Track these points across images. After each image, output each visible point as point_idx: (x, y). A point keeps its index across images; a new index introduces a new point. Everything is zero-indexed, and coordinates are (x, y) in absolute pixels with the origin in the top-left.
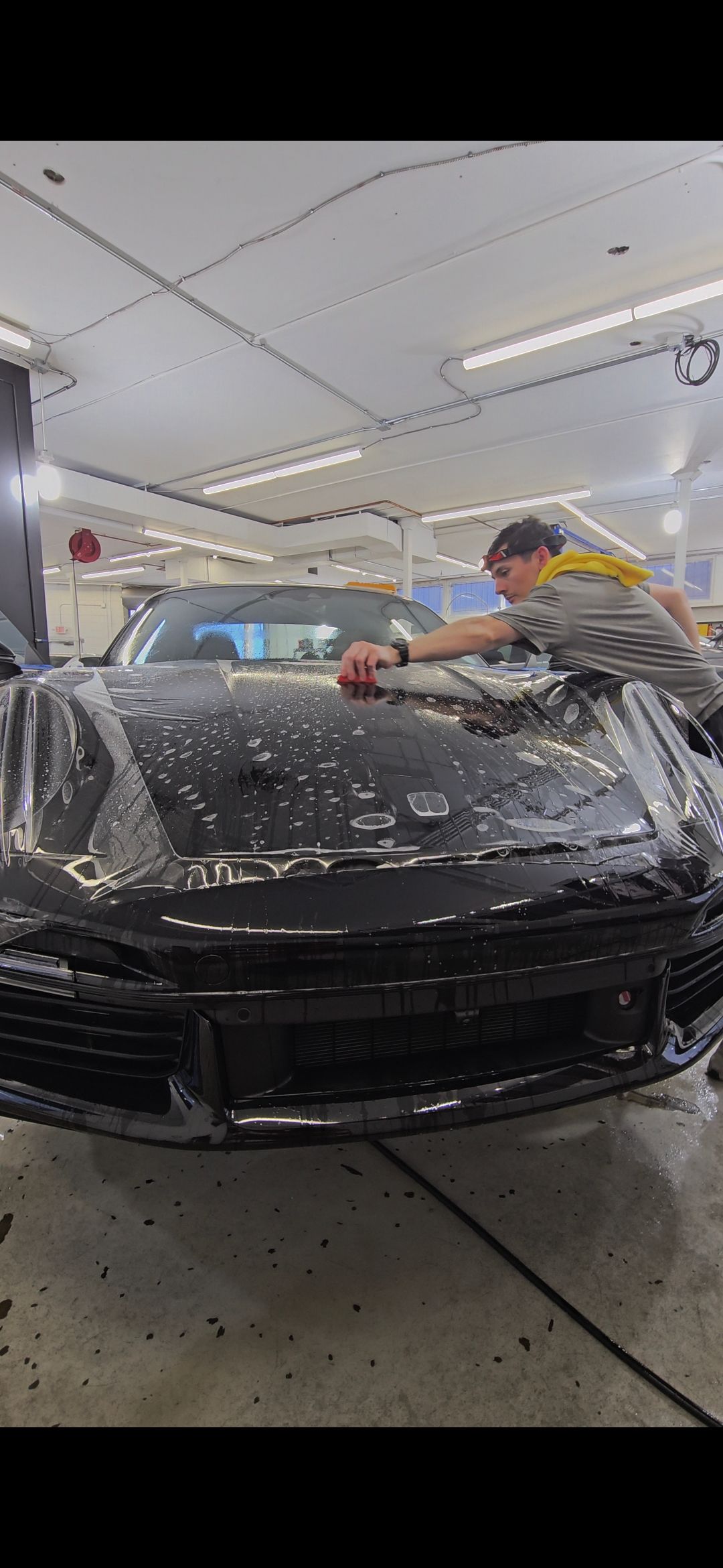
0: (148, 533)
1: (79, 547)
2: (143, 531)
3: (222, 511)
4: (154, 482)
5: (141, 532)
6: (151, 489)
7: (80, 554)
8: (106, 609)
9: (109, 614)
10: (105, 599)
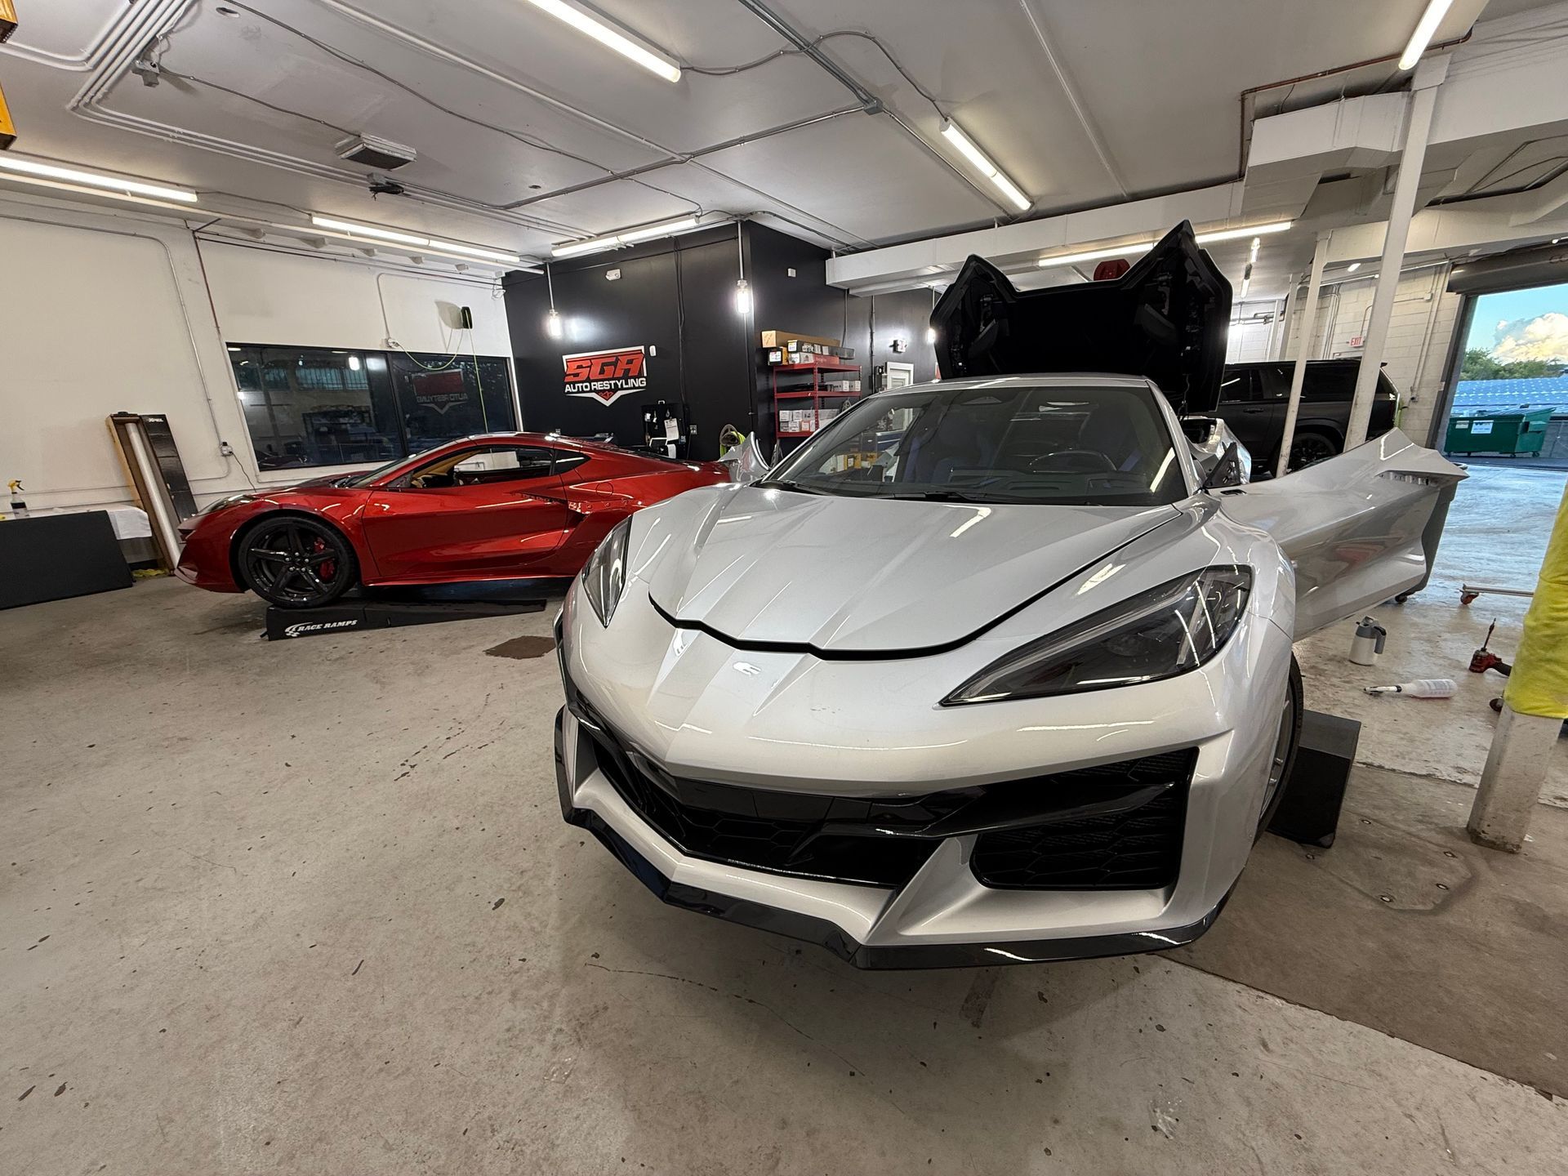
8: (1431, 303)
9: (1435, 310)
10: (1434, 287)
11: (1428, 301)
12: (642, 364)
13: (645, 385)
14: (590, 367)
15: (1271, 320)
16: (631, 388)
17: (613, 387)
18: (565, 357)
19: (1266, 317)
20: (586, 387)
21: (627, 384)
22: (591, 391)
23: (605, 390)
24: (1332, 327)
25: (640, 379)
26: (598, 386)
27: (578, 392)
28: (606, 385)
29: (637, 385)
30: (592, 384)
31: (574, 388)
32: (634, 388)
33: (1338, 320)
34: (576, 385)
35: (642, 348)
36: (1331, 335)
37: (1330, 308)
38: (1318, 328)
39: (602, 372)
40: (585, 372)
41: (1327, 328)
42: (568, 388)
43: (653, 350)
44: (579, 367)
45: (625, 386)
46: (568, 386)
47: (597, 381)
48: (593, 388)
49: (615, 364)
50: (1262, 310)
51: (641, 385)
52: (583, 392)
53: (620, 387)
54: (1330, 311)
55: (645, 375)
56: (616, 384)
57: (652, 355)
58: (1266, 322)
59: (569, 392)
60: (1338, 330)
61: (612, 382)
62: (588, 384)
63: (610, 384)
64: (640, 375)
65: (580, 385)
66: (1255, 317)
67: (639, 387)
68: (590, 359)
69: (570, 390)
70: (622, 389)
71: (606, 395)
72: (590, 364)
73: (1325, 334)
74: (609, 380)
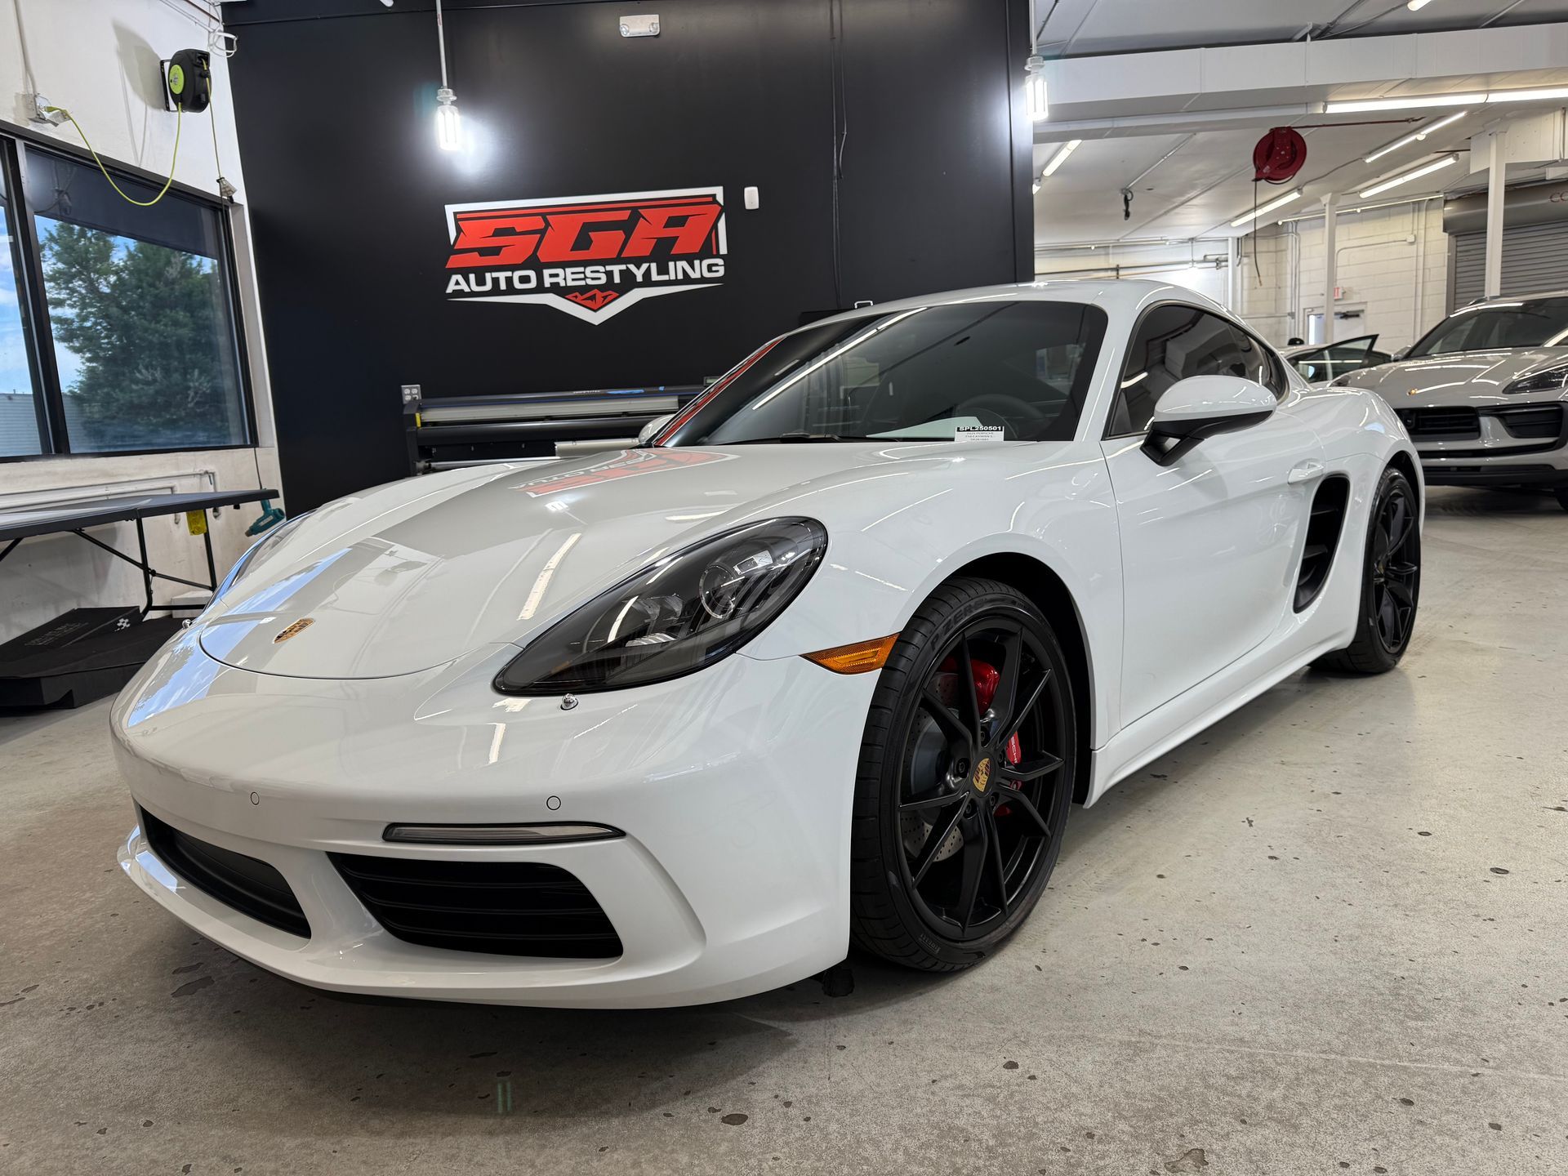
0: (1332, 109)
1: (1268, 157)
2: (1325, 108)
3: (1487, 27)
4: (1324, 20)
5: (1322, 112)
6: (1323, 33)
7: (1268, 167)
8: (1415, 246)
9: (1421, 253)
10: (1415, 227)
11: (1412, 243)
12: (715, 227)
13: (721, 272)
14: (542, 232)
15: (1223, 264)
16: (676, 282)
17: (617, 280)
18: (450, 210)
19: (1217, 259)
20: (525, 279)
21: (663, 270)
22: (540, 289)
23: (588, 288)
24: (1296, 275)
25: (706, 262)
26: (567, 277)
27: (496, 290)
28: (595, 275)
29: (695, 275)
30: (546, 272)
31: (481, 281)
32: (687, 279)
33: (1303, 265)
34: (488, 276)
35: (718, 192)
36: (1297, 285)
37: (1289, 251)
38: (1279, 276)
39: (583, 242)
40: (520, 247)
41: (1289, 276)
42: (455, 283)
43: (752, 197)
44: (499, 232)
45: (655, 277)
46: (455, 278)
47: (564, 265)
48: (547, 282)
49: (628, 227)
50: (1213, 250)
51: (707, 275)
52: (511, 290)
53: (639, 279)
54: (1290, 256)
55: (723, 250)
56: (627, 276)
57: (748, 207)
58: (1218, 266)
59: (461, 293)
60: (1304, 278)
61: (616, 269)
62: (532, 274)
63: (610, 274)
64: (708, 249)
65: (502, 276)
66: (1205, 260)
67: (703, 280)
68: (544, 213)
69: (464, 286)
70: (647, 282)
71: (593, 298)
72: (543, 225)
73: (1289, 283)
74: (604, 263)
